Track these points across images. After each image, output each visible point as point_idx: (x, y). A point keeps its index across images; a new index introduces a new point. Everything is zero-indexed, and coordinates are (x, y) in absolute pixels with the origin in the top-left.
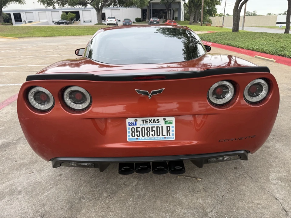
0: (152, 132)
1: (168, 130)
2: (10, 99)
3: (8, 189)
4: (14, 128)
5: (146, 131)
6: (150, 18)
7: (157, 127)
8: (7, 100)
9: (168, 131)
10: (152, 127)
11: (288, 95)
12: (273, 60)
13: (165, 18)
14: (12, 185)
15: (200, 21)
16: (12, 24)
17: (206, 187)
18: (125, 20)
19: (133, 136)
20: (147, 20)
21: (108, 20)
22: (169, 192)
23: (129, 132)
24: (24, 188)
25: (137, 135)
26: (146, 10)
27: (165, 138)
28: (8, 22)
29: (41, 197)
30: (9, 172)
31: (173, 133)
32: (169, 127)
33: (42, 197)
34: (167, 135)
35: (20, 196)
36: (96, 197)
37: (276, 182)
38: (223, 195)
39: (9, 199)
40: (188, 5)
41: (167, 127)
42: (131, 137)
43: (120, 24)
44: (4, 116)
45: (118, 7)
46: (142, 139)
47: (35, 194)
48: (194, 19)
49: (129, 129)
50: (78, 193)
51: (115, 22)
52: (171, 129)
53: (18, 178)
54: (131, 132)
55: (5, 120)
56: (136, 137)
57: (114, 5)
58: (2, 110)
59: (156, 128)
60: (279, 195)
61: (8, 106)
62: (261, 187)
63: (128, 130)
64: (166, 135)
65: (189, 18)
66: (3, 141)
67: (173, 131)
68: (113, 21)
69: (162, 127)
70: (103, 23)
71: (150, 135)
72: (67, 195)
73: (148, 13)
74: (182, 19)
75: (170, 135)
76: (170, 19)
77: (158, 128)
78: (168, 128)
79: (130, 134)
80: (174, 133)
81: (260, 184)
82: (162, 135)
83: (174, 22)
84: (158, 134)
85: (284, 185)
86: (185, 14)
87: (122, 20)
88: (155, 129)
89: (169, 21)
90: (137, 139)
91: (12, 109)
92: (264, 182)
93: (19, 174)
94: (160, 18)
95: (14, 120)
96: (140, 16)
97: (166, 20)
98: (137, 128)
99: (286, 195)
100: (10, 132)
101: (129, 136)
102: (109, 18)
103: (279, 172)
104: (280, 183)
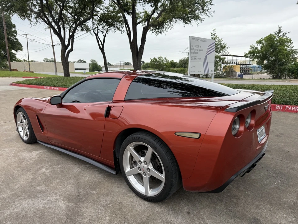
0: (262, 133)
56: (260, 139)
63: (258, 136)
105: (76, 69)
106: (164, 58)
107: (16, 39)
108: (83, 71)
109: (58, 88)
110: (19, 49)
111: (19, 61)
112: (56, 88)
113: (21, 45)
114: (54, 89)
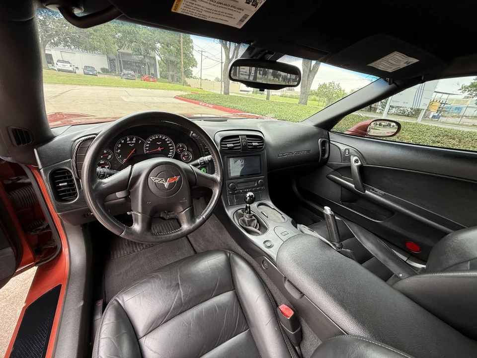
13: (140, 73)
18: (86, 67)
20: (117, 72)
21: (58, 63)
43: (79, 72)
51: (71, 69)
68: (66, 66)
70: (50, 67)
83: (152, 78)
96: (106, 66)
102: (59, 61)
105: (241, 91)
106: (336, 85)
107: (192, 55)
108: (246, 93)
109: (212, 106)
110: (194, 66)
111: (195, 78)
112: (210, 106)
113: (196, 61)
114: (208, 107)
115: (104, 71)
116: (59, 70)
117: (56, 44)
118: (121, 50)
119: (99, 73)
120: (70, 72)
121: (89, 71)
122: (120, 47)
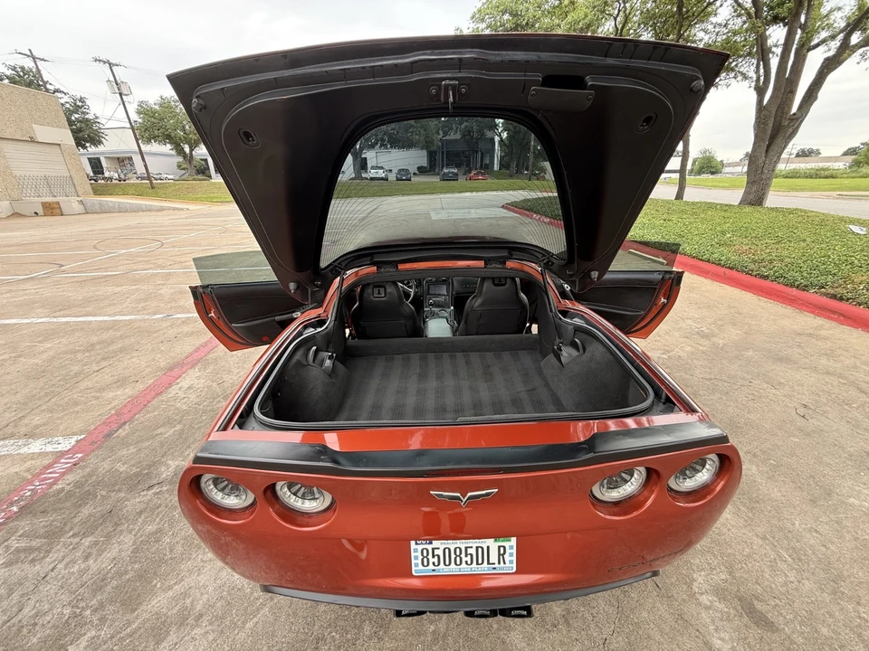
0: (466, 556)
1: (502, 552)
2: (197, 350)
3: (177, 608)
4: (199, 428)
5: (453, 556)
6: (443, 167)
7: (477, 548)
8: (191, 354)
9: (501, 556)
10: (466, 548)
11: (701, 348)
12: (661, 260)
13: (468, 165)
14: (185, 595)
15: (527, 170)
16: (210, 177)
17: (568, 613)
18: (400, 170)
19: (425, 564)
20: (437, 170)
21: (372, 171)
22: (495, 626)
23: (416, 558)
24: (207, 606)
25: (434, 563)
26: (435, 152)
27: (494, 568)
28: (203, 173)
29: (239, 636)
30: (182, 554)
31: (511, 558)
32: (504, 548)
33: (242, 635)
34: (499, 563)
35: (198, 631)
36: (349, 636)
37: (709, 601)
38: (606, 639)
39: (175, 640)
40: (507, 142)
41: (499, 547)
42: (421, 567)
43: (392, 177)
44: (183, 396)
45: (387, 148)
46: (443, 569)
47: (228, 623)
48: (517, 166)
49: (416, 551)
50: (314, 625)
51: (383, 175)
52: (508, 551)
53: (198, 575)
54: (421, 557)
55: (184, 407)
56: (431, 567)
57: (382, 145)
58: (180, 379)
59: (474, 549)
60: (719, 642)
61: (192, 370)
62: (681, 616)
63: (413, 554)
64: (496, 562)
65: (509, 165)
66: (177, 463)
67: (511, 555)
68: (381, 174)
69: (488, 547)
70: (364, 175)
71: (461, 564)
72: (291, 628)
73: (439, 157)
74: (496, 167)
75: (505, 563)
76: (476, 169)
77: (480, 550)
78: (502, 549)
79: (419, 561)
80: (514, 558)
81: (676, 603)
82: (488, 563)
83: (483, 174)
84: (480, 562)
85: (726, 610)
86: (502, 158)
87: (395, 171)
88: (472, 551)
89: (474, 172)
90: (434, 570)
91: (198, 378)
92: (684, 600)
93: (202, 561)
94: (458, 166)
95: (201, 407)
96: (424, 162)
97: (470, 172)
98: (433, 549)
99: (735, 644)
100: (192, 440)
101: (417, 565)
102: (373, 168)
103: (712, 569)
104: (717, 604)
109: (548, 221)
112: (545, 220)
114: (543, 221)
115: (422, 170)
116: (372, 179)
117: (372, 147)
118: (447, 138)
119: (414, 174)
120: (382, 179)
121: (404, 176)
122: (445, 134)
